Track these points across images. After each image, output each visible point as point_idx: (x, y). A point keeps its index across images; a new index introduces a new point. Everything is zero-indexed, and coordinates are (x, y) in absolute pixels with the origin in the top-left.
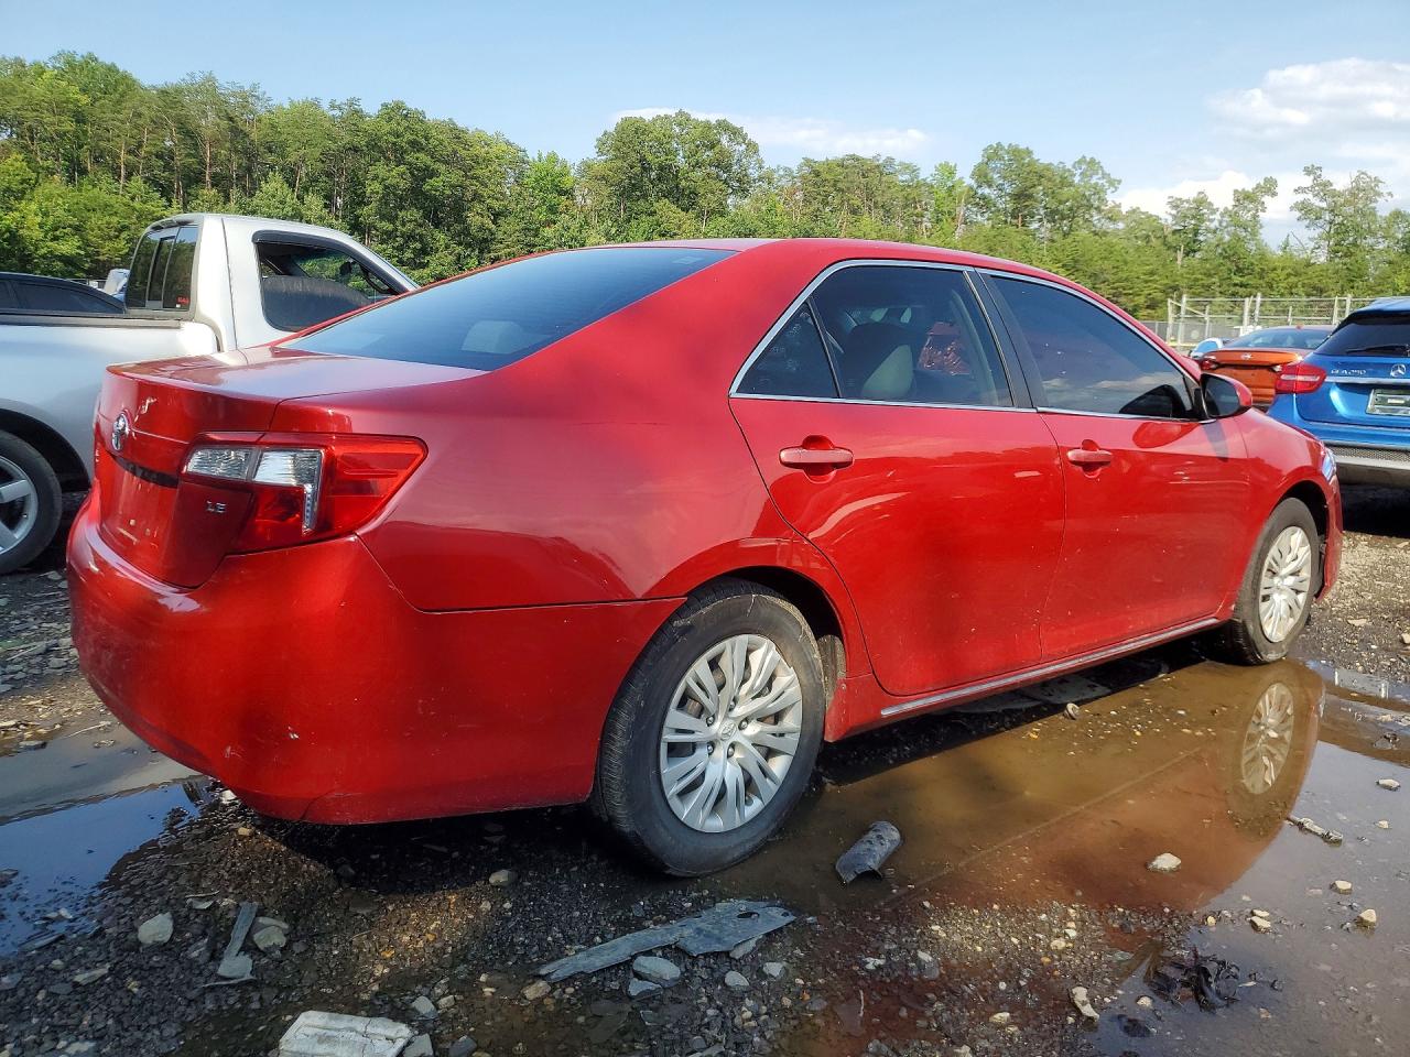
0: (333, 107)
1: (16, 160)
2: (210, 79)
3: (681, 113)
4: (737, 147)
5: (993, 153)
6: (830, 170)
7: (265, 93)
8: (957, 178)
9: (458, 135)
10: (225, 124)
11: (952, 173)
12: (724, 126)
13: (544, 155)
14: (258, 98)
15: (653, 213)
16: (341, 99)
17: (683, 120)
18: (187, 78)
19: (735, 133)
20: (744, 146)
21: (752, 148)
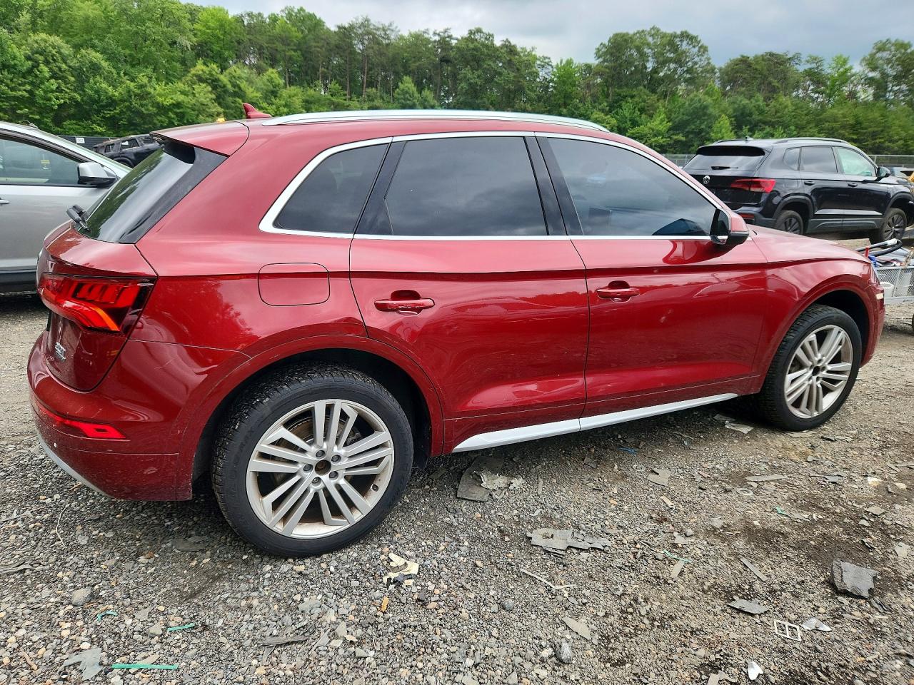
0: (435, 34)
1: (272, 73)
2: (367, 20)
3: (653, 28)
4: (693, 49)
5: (881, 48)
6: (757, 63)
7: (396, 27)
8: (847, 66)
9: (511, 50)
10: (376, 47)
11: (845, 62)
12: (685, 36)
13: (564, 62)
14: (392, 31)
15: (632, 97)
16: (440, 29)
17: (655, 32)
18: (354, 20)
19: (691, 39)
20: (697, 49)
21: (704, 49)
